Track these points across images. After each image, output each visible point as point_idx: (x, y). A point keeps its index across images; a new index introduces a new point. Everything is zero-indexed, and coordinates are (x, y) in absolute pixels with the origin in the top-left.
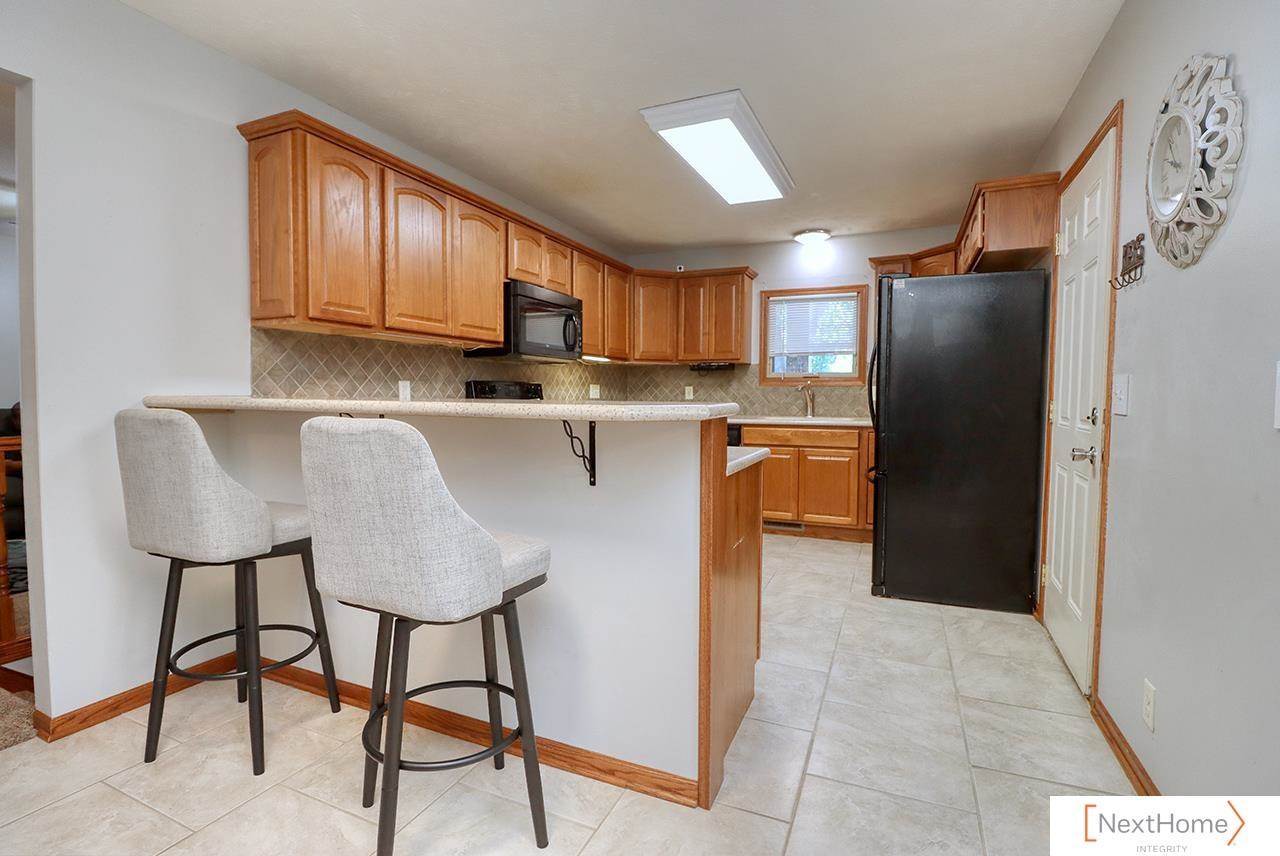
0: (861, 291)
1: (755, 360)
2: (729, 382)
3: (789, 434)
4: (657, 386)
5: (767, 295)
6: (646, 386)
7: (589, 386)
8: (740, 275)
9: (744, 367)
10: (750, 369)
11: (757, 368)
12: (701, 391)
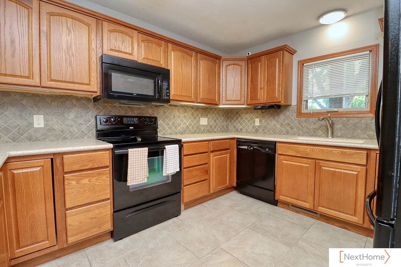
0: (372, 49)
1: (294, 102)
2: (279, 115)
3: (308, 150)
4: (242, 118)
5: (301, 63)
7: (199, 119)
8: (282, 51)
9: (287, 106)
10: (291, 108)
11: (296, 107)
12: (263, 121)
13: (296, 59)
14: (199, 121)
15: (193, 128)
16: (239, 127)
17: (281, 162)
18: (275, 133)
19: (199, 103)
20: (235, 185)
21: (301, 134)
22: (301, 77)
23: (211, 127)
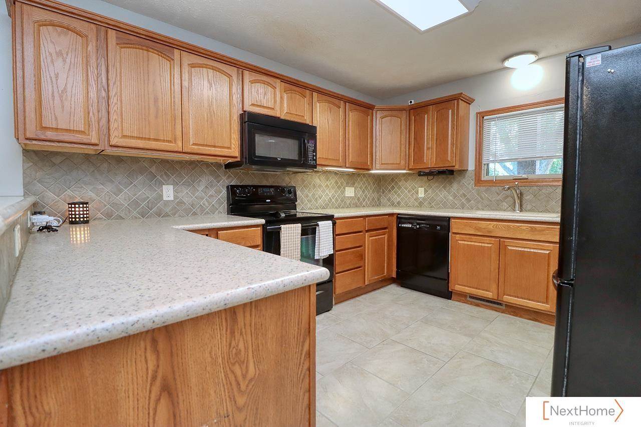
1: (471, 166)
2: (451, 183)
3: (491, 227)
4: (399, 187)
5: (481, 116)
6: (393, 188)
7: (344, 188)
8: (456, 101)
9: (462, 172)
10: (468, 174)
11: (474, 173)
12: (430, 191)
13: (473, 110)
14: (343, 192)
15: (337, 200)
16: (396, 198)
17: (457, 243)
18: (445, 206)
19: (347, 168)
20: (394, 275)
21: (480, 207)
22: (480, 134)
23: (358, 199)
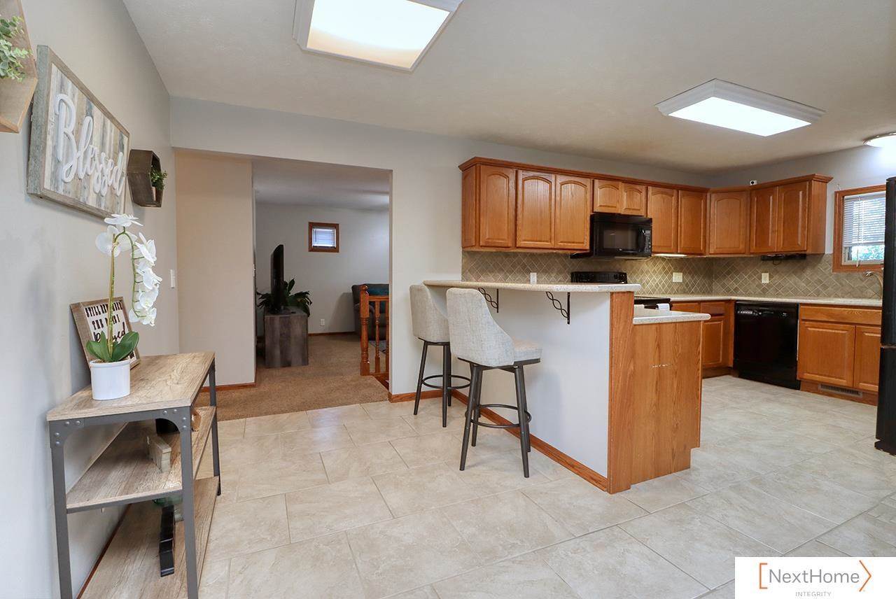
1: (829, 249)
2: (803, 269)
4: (737, 273)
6: (728, 273)
7: (672, 274)
8: (808, 183)
9: (819, 256)
10: (823, 258)
11: (831, 257)
12: (776, 277)
13: (831, 190)
14: (671, 277)
15: (664, 286)
16: (732, 284)
17: (807, 332)
18: (796, 294)
19: (680, 253)
20: (731, 365)
21: (840, 295)
22: (839, 216)
23: (687, 285)
